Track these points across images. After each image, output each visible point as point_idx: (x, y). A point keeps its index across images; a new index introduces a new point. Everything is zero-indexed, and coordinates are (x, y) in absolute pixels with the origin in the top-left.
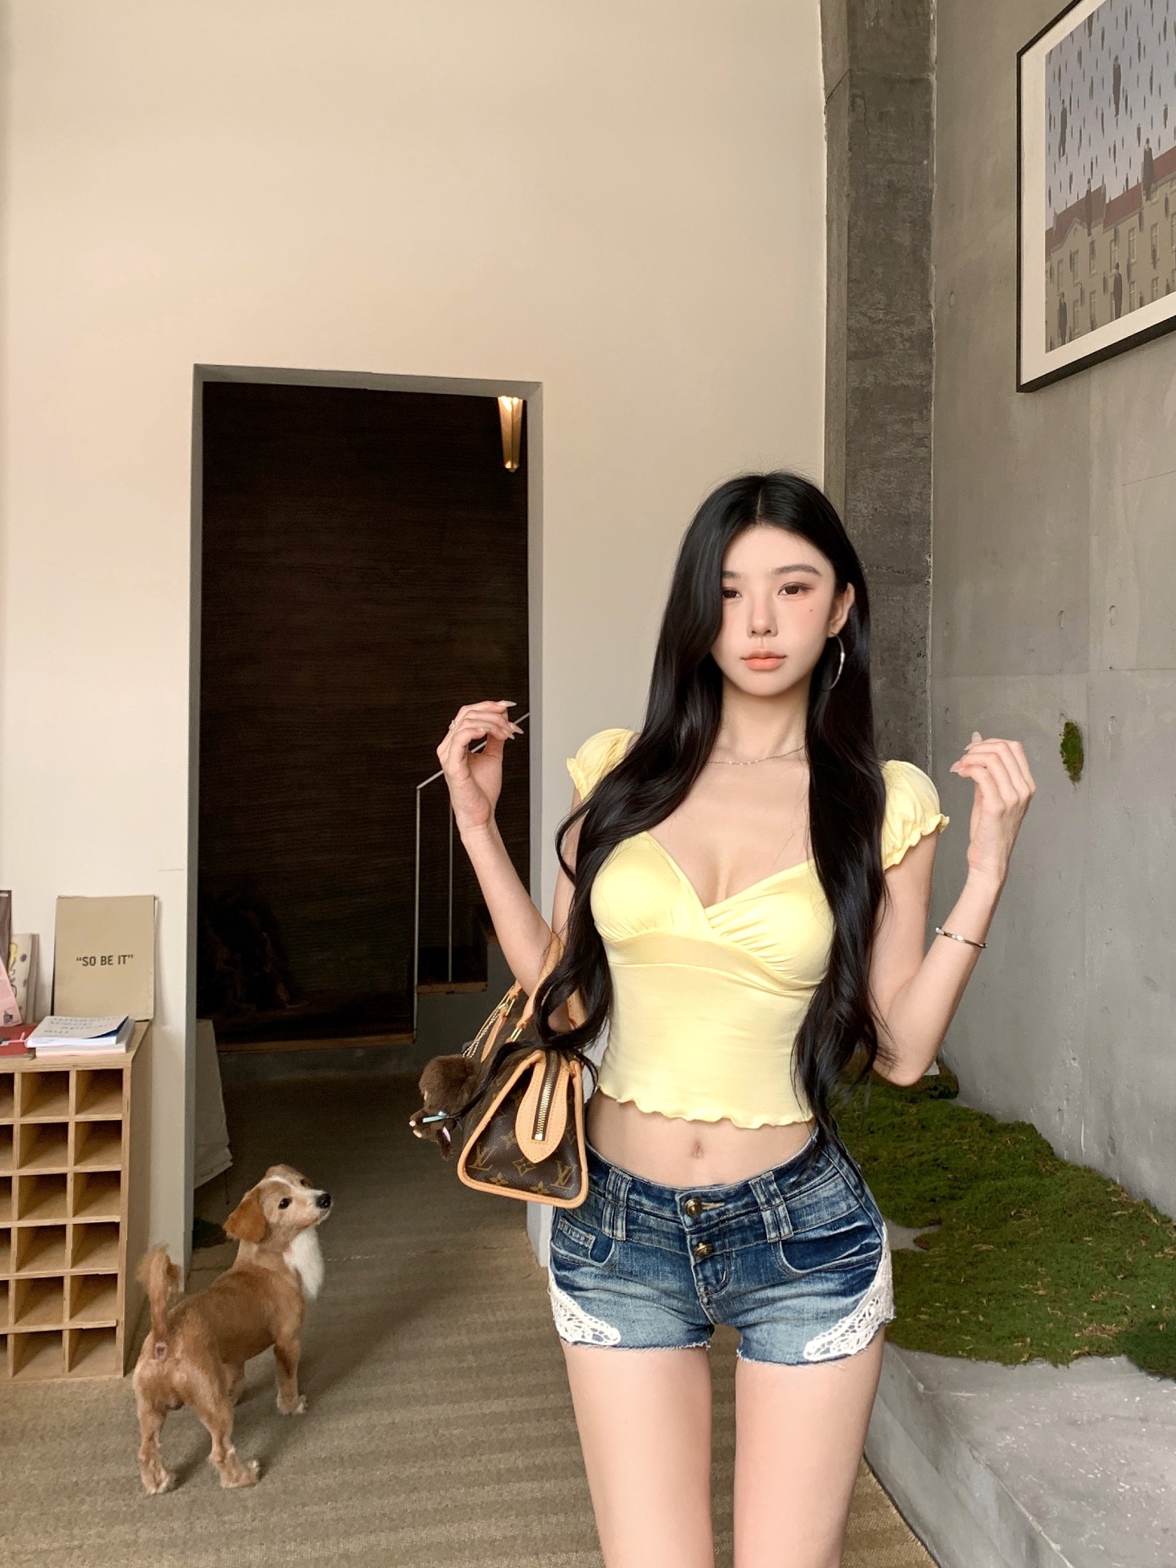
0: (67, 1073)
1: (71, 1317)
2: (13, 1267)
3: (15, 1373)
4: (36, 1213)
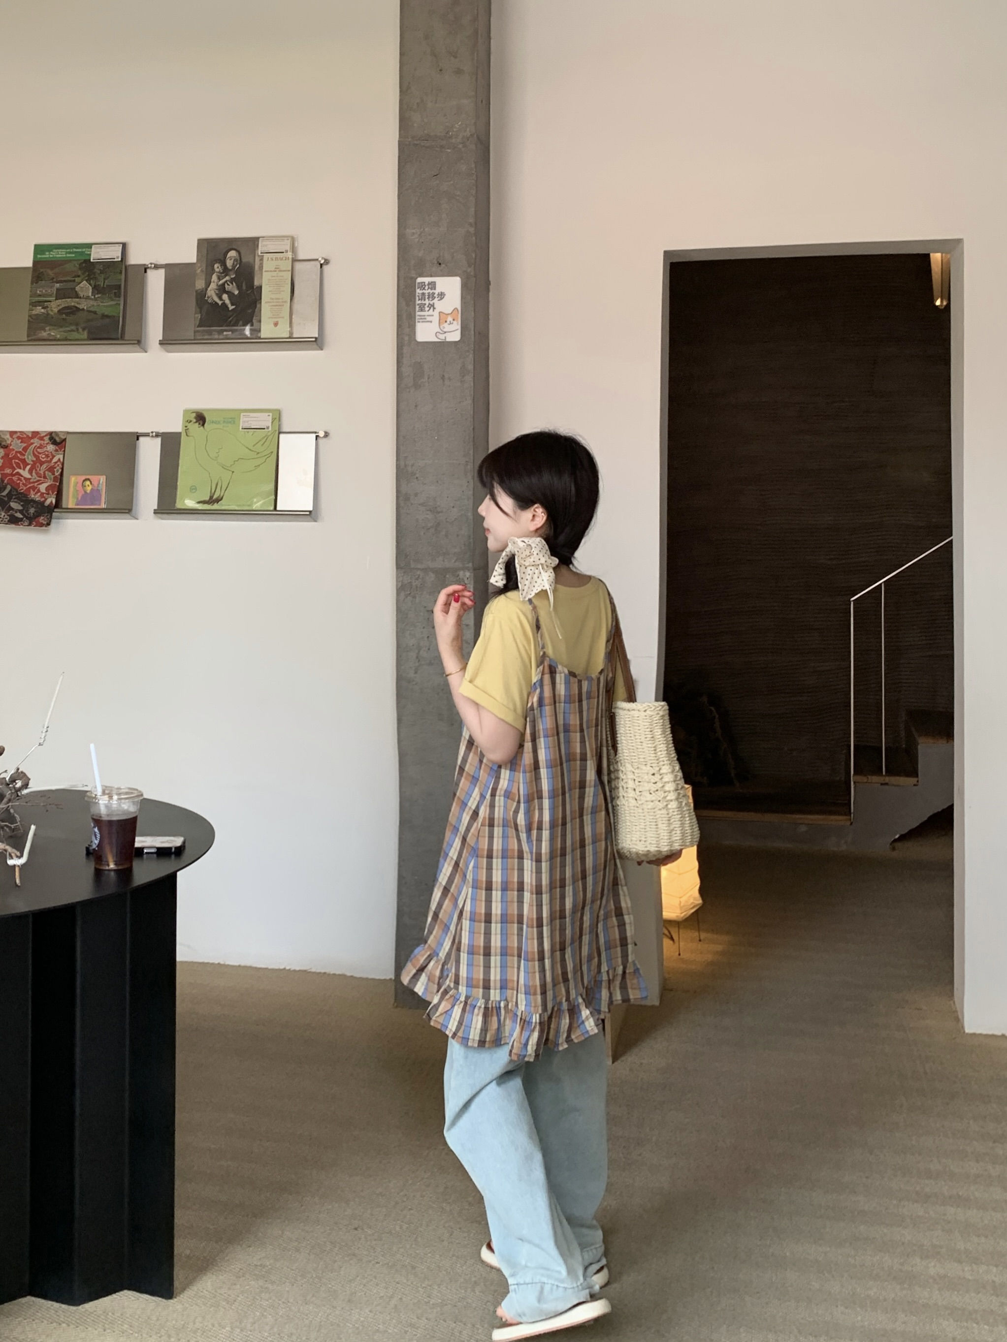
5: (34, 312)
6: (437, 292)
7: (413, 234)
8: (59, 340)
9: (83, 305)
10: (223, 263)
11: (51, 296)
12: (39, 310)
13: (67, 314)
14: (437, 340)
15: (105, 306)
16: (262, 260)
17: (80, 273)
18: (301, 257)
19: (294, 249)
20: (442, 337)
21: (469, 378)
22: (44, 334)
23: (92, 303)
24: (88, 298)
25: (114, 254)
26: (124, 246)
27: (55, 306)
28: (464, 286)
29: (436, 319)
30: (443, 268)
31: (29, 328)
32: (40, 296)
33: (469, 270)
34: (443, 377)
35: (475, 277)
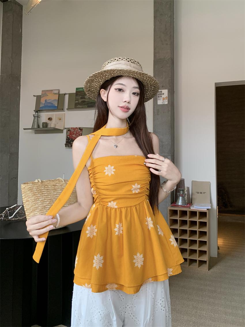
2: (188, 246)
3: (189, 266)
4: (192, 237)
6: (162, 93)
8: (80, 108)
9: (86, 100)
11: (79, 99)
12: (77, 102)
13: (83, 102)
14: (162, 104)
20: (163, 103)
21: (170, 112)
22: (78, 107)
23: (88, 100)
27: (80, 101)
28: (169, 92)
29: (162, 99)
30: (164, 88)
31: (75, 106)
32: (77, 99)
33: (170, 88)
34: (164, 112)
35: (171, 89)
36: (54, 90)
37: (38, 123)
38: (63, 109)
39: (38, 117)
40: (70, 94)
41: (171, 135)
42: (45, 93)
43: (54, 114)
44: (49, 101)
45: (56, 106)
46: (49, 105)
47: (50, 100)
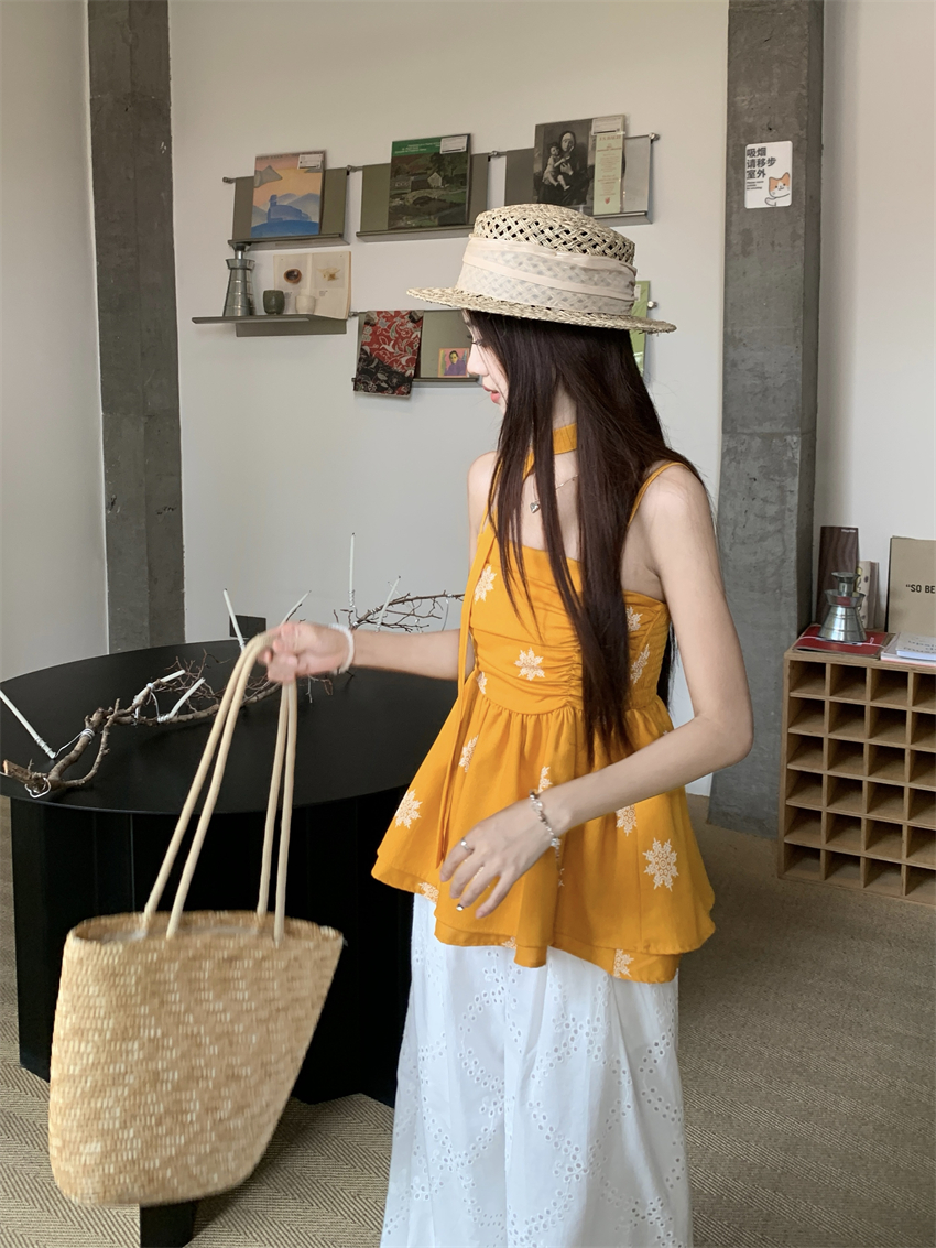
0: (905, 675)
1: (908, 856)
2: (865, 810)
3: (865, 886)
4: (881, 773)
5: (394, 204)
6: (767, 158)
7: (743, 101)
8: (414, 228)
9: (435, 195)
10: (559, 146)
11: (406, 188)
12: (398, 202)
13: (421, 204)
14: (767, 206)
15: (453, 194)
16: (595, 140)
17: (431, 165)
18: (632, 134)
19: (625, 128)
20: (772, 203)
21: (800, 243)
22: (402, 224)
23: (442, 192)
24: (438, 188)
25: (461, 145)
26: (469, 136)
27: (411, 197)
28: (795, 150)
29: (766, 185)
30: (775, 132)
31: (390, 219)
32: (398, 189)
33: (801, 133)
34: (773, 244)
35: (807, 138)
36: (303, 154)
37: (246, 293)
38: (341, 236)
39: (246, 267)
40: (369, 171)
41: (803, 343)
42: (269, 165)
43: (308, 257)
44: (285, 203)
45: (315, 224)
46: (289, 219)
47: (287, 196)
